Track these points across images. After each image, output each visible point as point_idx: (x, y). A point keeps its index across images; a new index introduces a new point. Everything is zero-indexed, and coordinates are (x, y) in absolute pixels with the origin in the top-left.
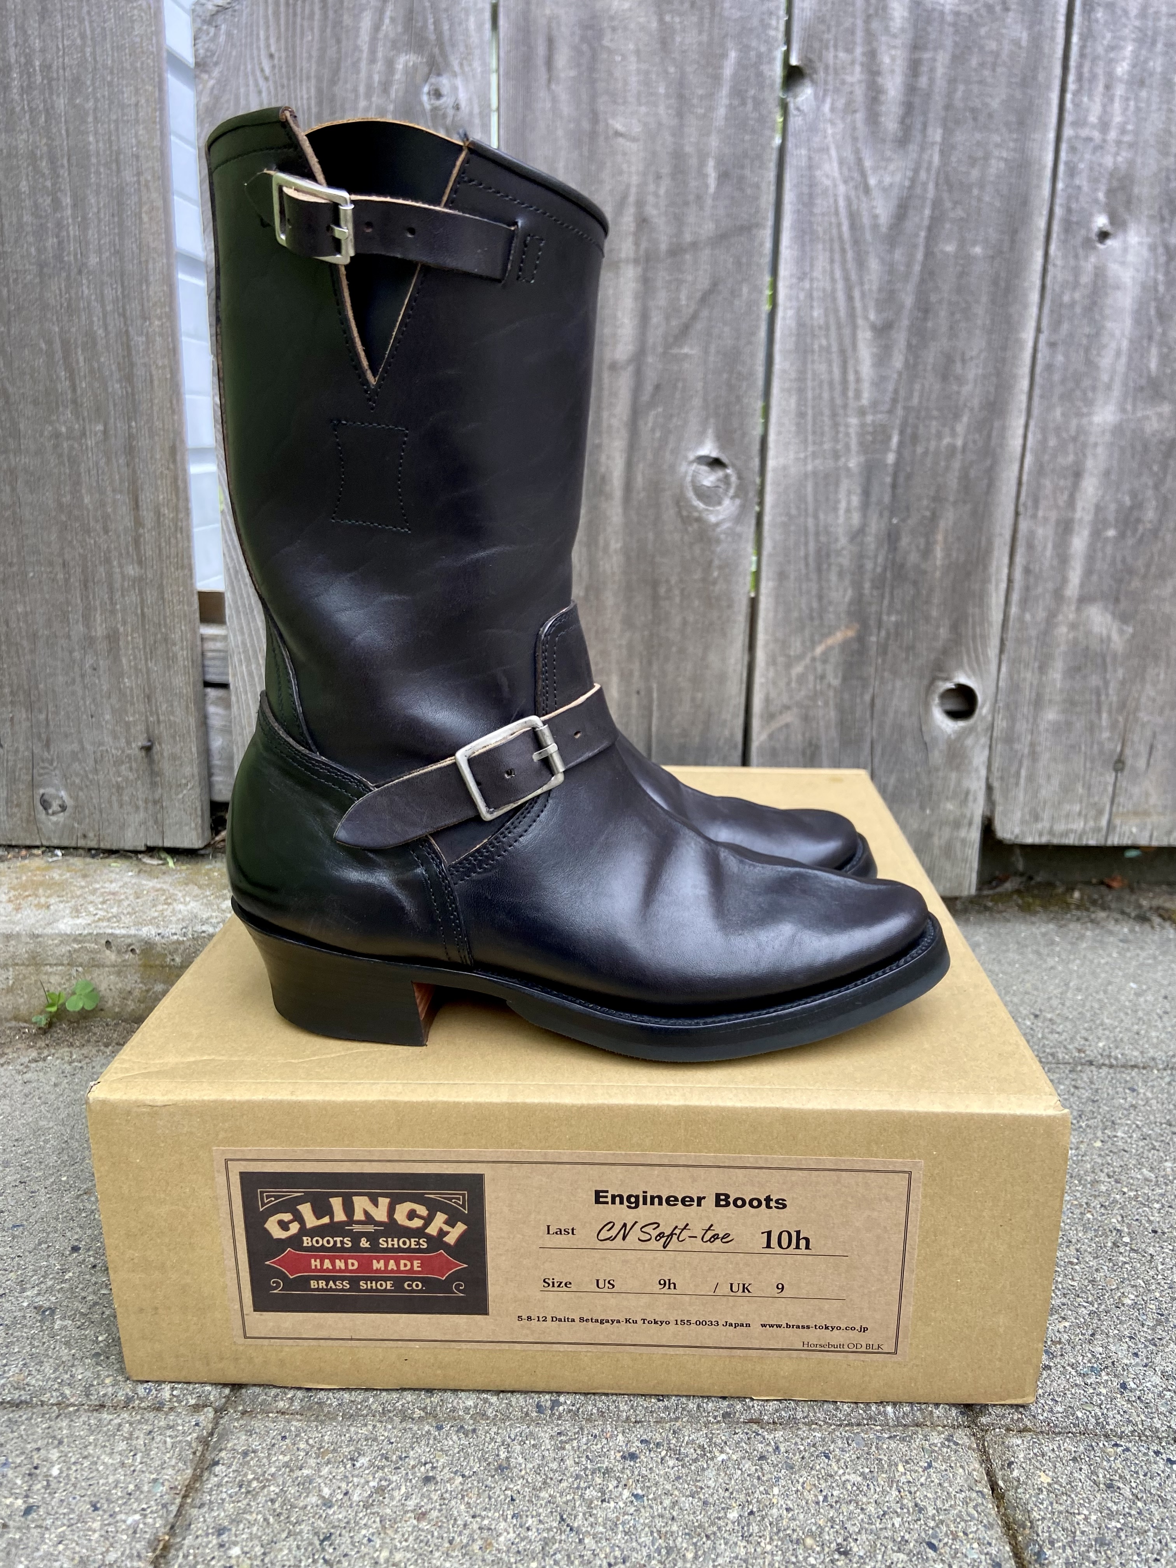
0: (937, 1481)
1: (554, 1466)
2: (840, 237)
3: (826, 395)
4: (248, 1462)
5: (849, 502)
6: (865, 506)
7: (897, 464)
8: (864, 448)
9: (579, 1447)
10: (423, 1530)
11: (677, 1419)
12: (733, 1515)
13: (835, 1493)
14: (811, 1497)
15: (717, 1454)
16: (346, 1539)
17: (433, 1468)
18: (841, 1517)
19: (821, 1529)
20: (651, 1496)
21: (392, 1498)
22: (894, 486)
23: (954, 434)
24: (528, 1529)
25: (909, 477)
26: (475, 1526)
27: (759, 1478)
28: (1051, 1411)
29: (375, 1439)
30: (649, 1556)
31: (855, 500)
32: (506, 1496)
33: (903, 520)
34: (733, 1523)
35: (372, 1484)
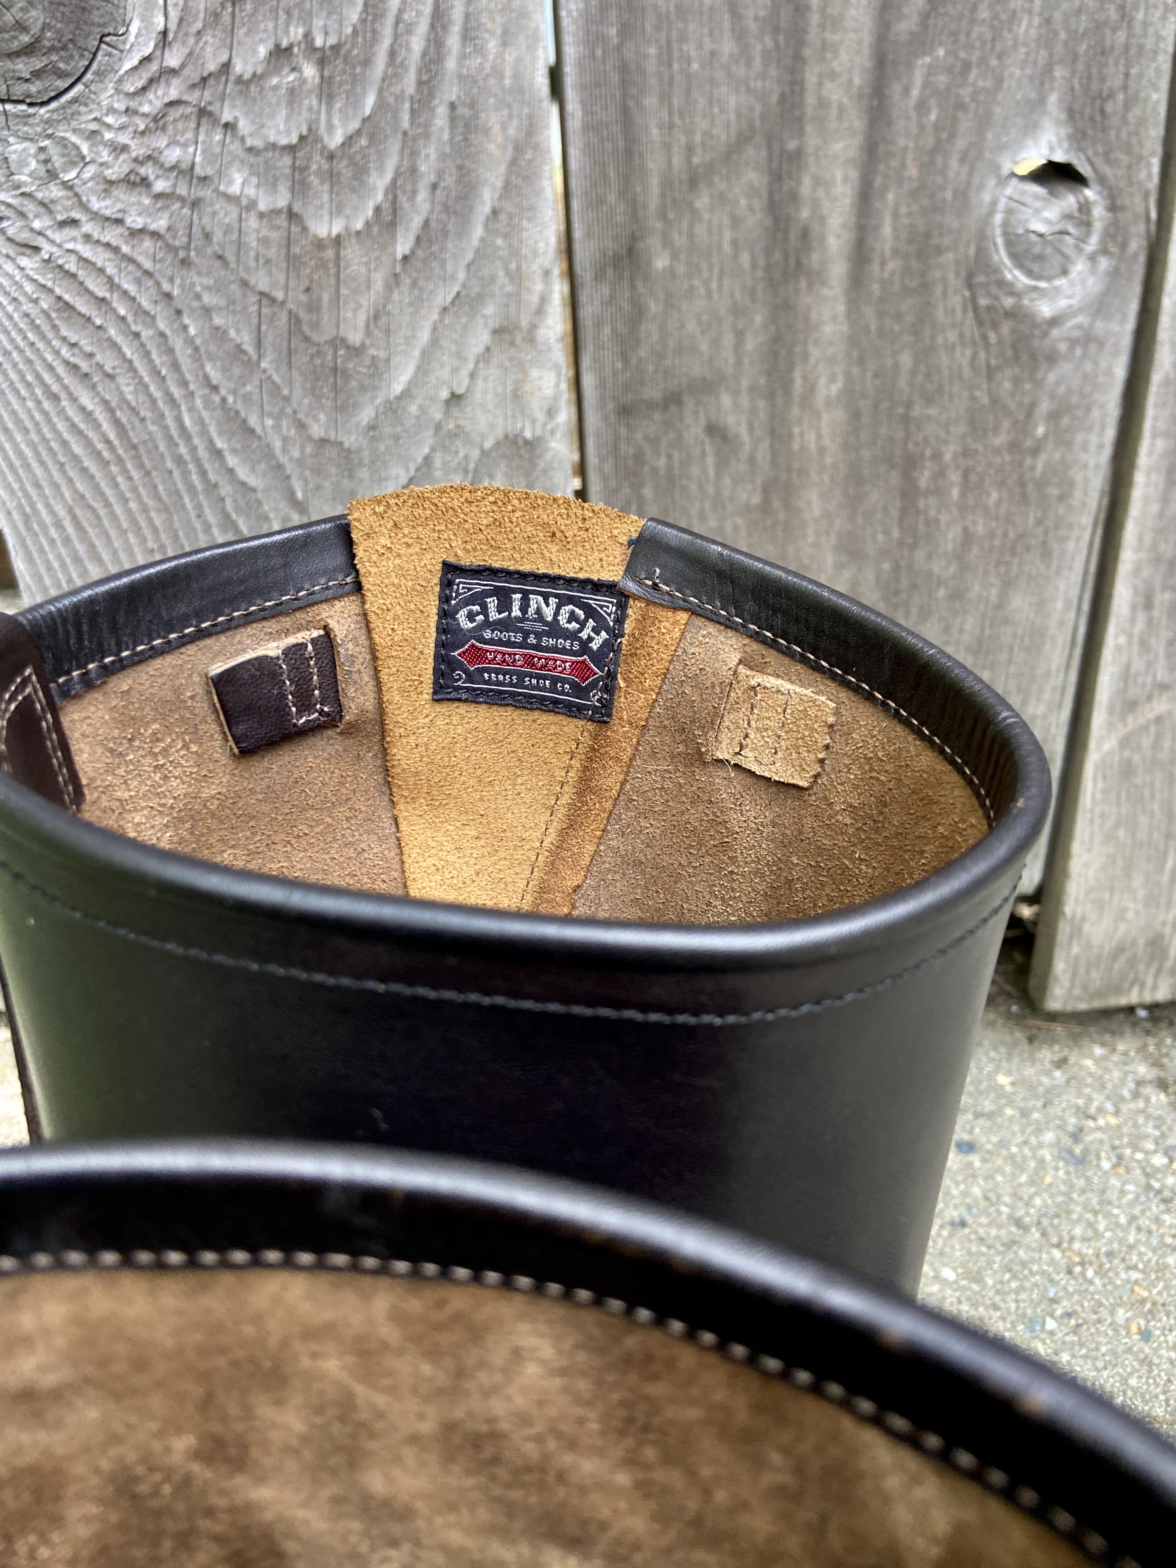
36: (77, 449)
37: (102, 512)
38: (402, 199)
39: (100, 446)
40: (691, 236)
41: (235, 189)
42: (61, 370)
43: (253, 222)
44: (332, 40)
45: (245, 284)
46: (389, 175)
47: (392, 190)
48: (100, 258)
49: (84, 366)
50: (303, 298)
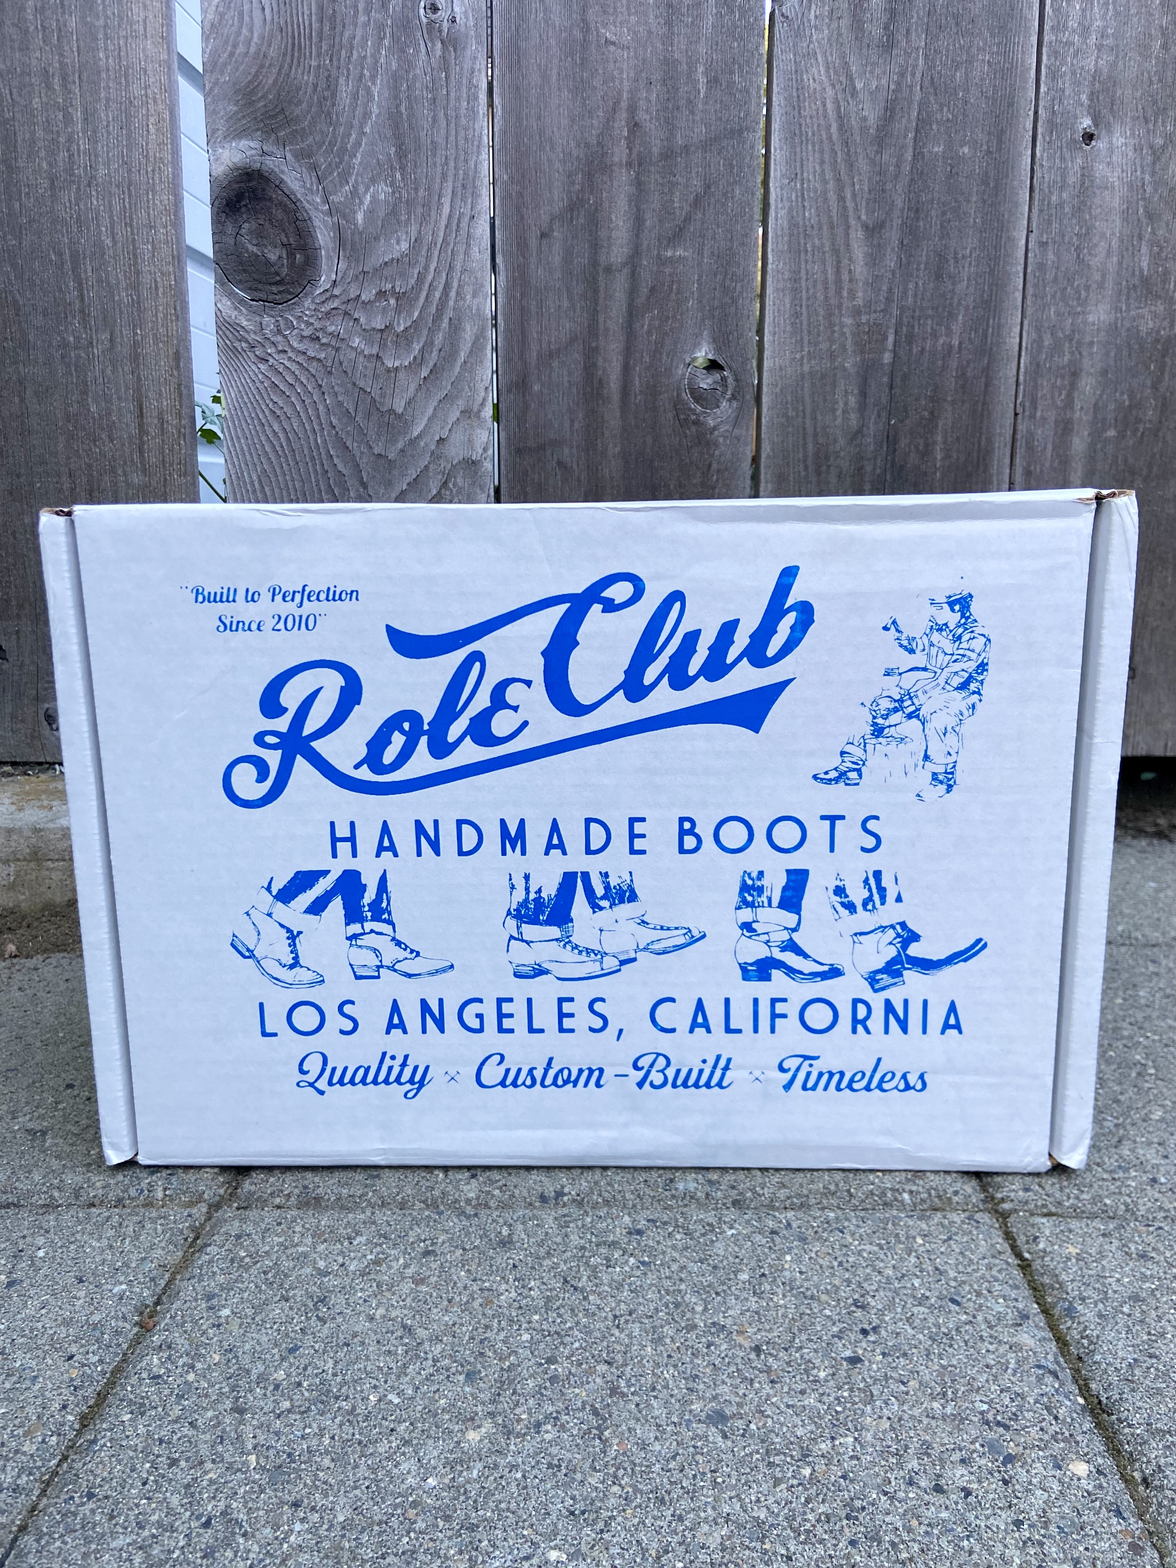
0: (957, 1250)
1: (558, 1239)
2: (830, 138)
3: (820, 296)
4: (242, 1244)
5: (846, 404)
6: (862, 407)
7: (893, 364)
8: (860, 347)
9: (583, 1226)
10: (421, 1292)
11: (686, 1206)
12: (744, 1276)
13: (850, 1259)
14: (825, 1263)
15: (726, 1229)
16: (341, 1299)
17: (433, 1244)
18: (857, 1278)
19: (837, 1288)
20: (658, 1262)
21: (390, 1267)
22: (891, 388)
23: (949, 333)
24: (530, 1289)
25: (905, 377)
26: (475, 1288)
27: (770, 1248)
28: (1077, 1198)
29: (374, 1223)
30: (656, 1309)
31: (852, 400)
32: (508, 1264)
33: (902, 421)
34: (744, 1283)
35: (369, 1257)
36: (268, 449)
37: (273, 479)
38: (426, 354)
39: (278, 448)
40: (550, 377)
41: (355, 345)
42: (267, 412)
43: (361, 359)
44: (403, 290)
45: (354, 384)
46: (421, 344)
47: (422, 350)
48: (294, 367)
49: (278, 412)
50: (379, 392)
